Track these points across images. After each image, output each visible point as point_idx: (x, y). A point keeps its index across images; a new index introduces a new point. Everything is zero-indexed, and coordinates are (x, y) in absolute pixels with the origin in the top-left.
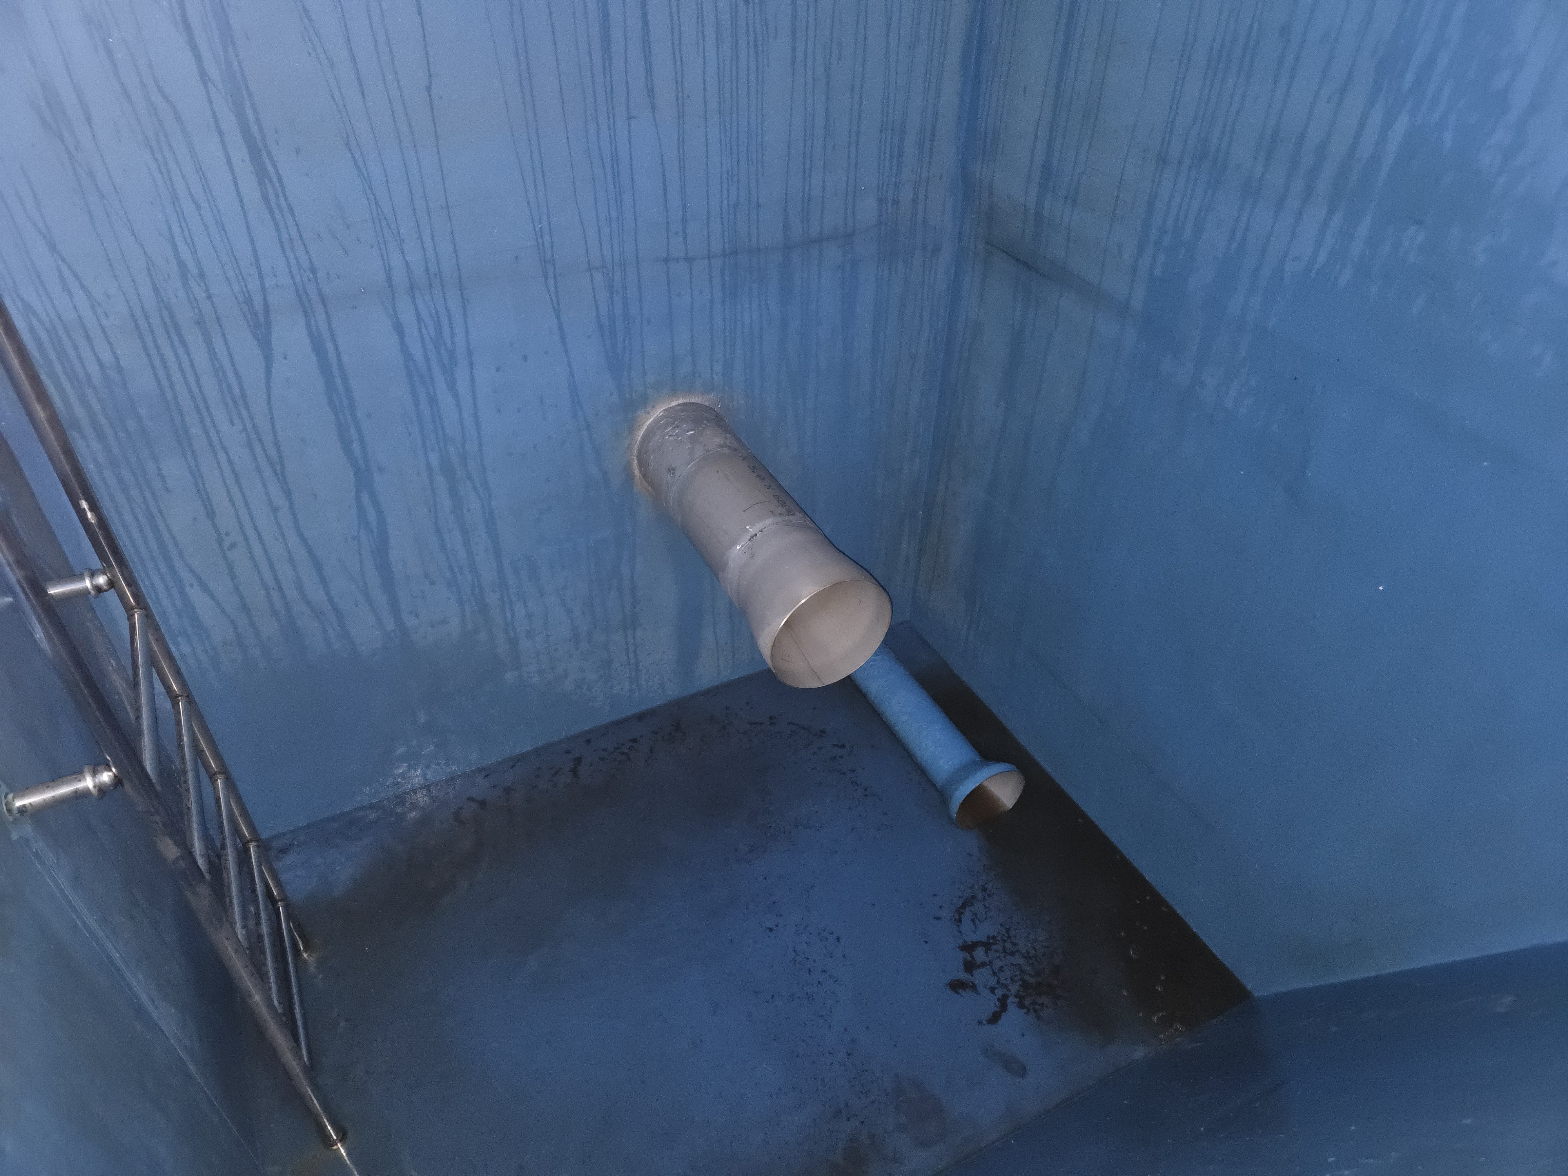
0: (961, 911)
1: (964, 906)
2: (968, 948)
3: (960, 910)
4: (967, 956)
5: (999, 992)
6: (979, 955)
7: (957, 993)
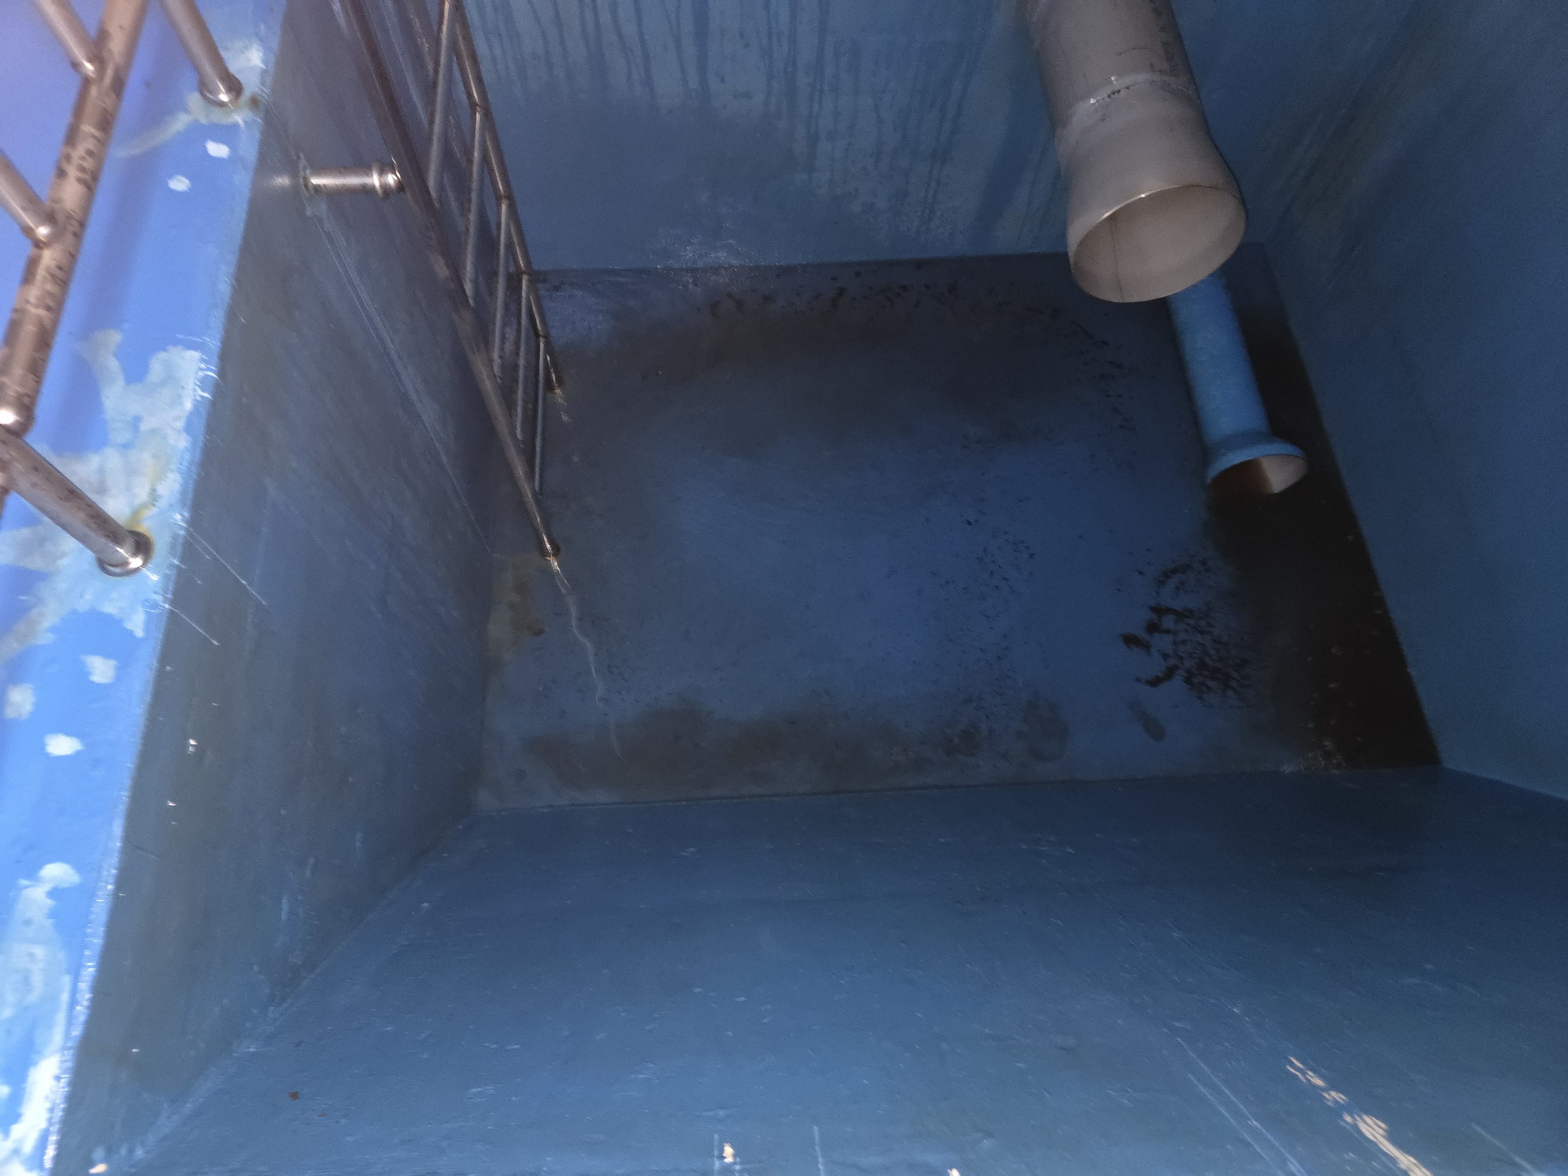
0: (1170, 574)
1: (1174, 571)
2: (1160, 611)
3: (1168, 574)
4: (1154, 616)
5: (1172, 661)
6: (1168, 622)
7: (1129, 647)
